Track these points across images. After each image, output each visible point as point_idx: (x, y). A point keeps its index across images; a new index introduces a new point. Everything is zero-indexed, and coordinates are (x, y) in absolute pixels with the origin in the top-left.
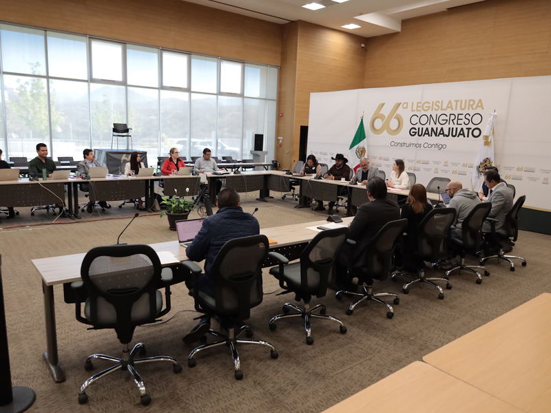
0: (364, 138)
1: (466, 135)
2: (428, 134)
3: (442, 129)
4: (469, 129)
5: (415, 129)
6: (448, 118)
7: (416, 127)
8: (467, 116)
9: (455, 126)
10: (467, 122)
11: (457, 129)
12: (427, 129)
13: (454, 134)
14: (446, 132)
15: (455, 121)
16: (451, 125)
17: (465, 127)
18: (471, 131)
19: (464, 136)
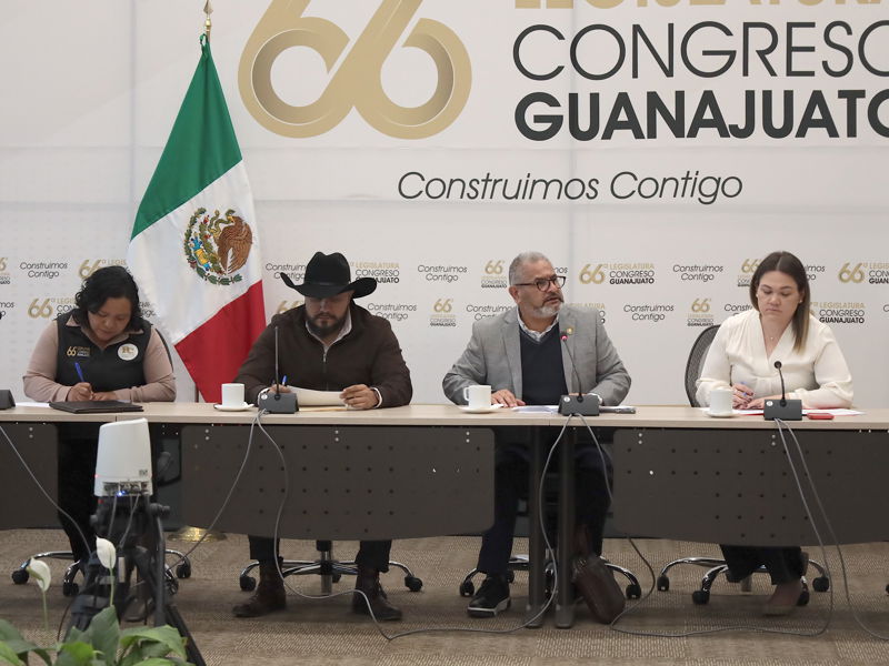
0: (231, 156)
1: (840, 122)
2: (632, 124)
3: (708, 99)
4: (851, 96)
5: (552, 102)
6: (735, 44)
7: (555, 88)
8: (838, 35)
9: (779, 85)
10: (838, 60)
11: (789, 96)
12: (623, 101)
13: (778, 122)
14: (734, 115)
15: (778, 58)
16: (759, 80)
17: (830, 88)
18: (862, 106)
19: (833, 133)
